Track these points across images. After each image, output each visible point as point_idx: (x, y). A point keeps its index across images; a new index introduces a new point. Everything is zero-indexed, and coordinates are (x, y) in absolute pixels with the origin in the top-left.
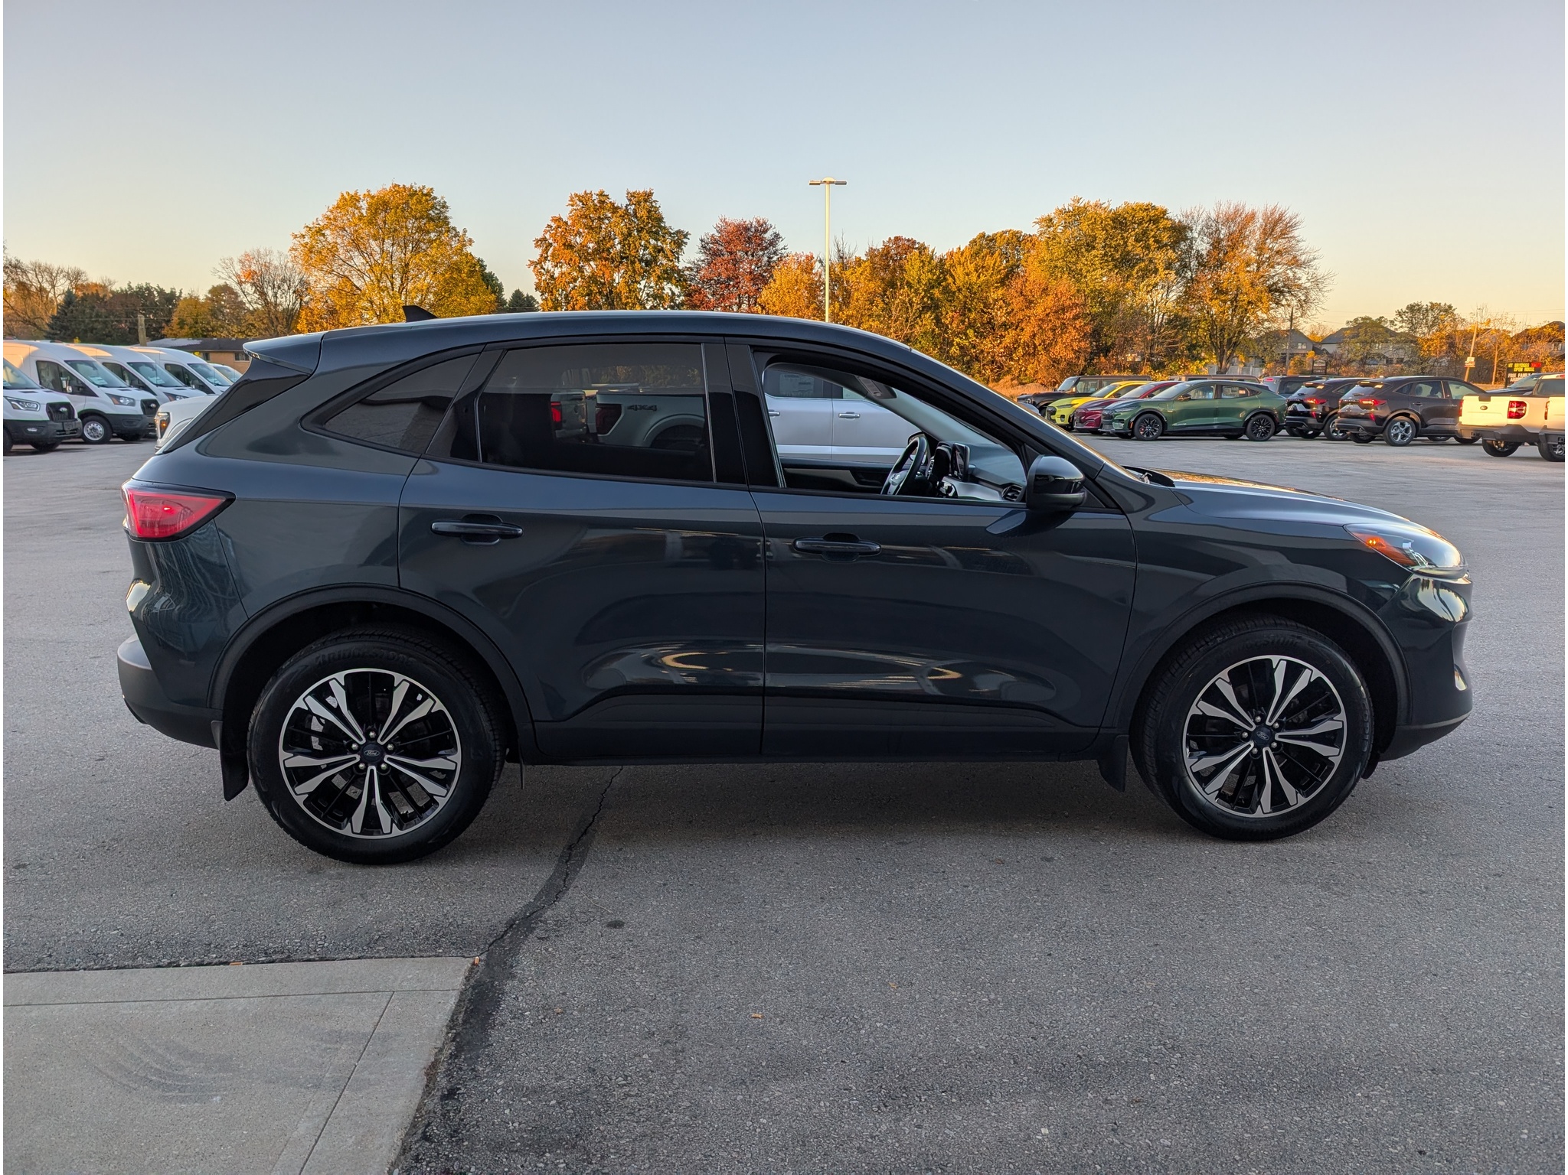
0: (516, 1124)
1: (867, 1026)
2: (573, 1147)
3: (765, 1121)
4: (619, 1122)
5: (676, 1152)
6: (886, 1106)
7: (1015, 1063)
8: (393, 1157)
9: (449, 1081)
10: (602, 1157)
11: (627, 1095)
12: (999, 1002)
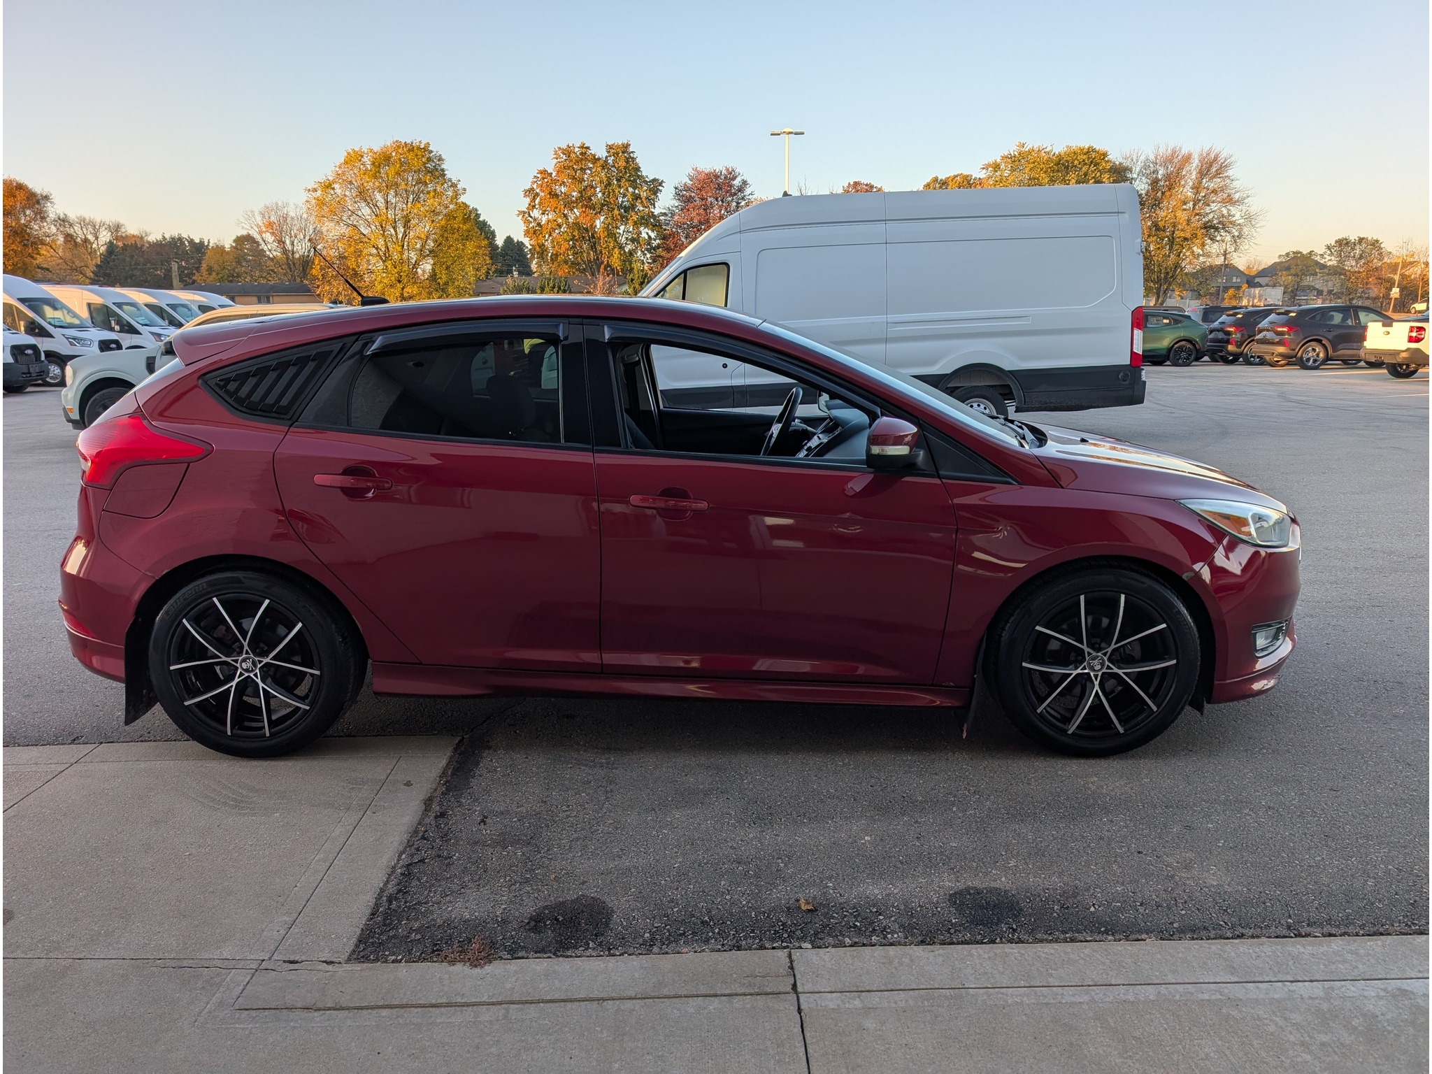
0: (489, 831)
1: (749, 778)
2: (528, 844)
3: (666, 832)
4: (562, 830)
5: (601, 847)
6: (755, 824)
7: (854, 800)
8: (401, 848)
9: (441, 808)
10: (548, 850)
11: (568, 816)
12: (850, 765)
